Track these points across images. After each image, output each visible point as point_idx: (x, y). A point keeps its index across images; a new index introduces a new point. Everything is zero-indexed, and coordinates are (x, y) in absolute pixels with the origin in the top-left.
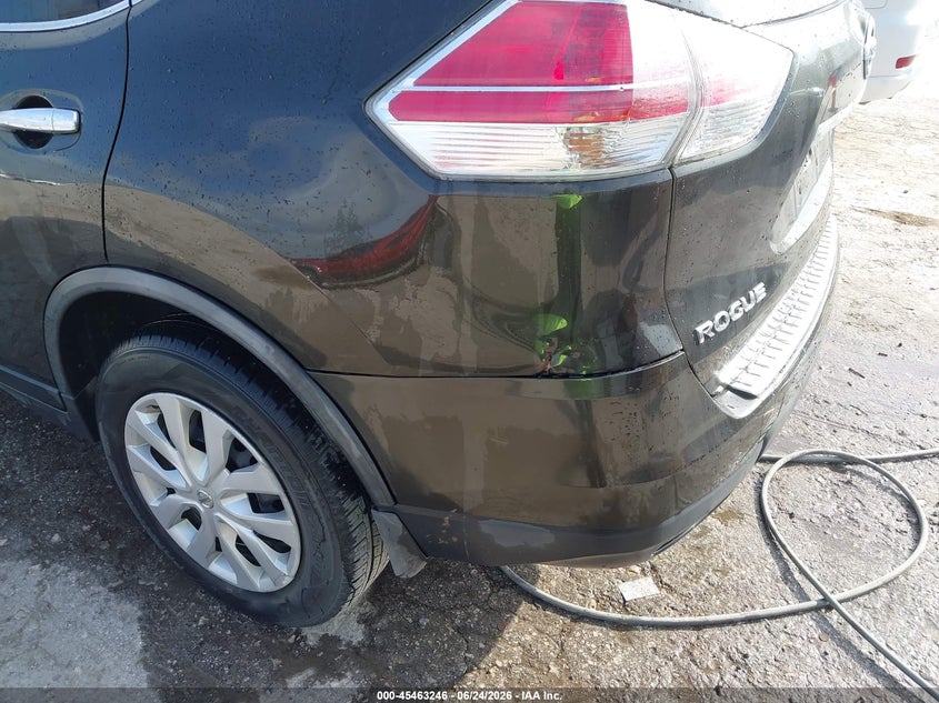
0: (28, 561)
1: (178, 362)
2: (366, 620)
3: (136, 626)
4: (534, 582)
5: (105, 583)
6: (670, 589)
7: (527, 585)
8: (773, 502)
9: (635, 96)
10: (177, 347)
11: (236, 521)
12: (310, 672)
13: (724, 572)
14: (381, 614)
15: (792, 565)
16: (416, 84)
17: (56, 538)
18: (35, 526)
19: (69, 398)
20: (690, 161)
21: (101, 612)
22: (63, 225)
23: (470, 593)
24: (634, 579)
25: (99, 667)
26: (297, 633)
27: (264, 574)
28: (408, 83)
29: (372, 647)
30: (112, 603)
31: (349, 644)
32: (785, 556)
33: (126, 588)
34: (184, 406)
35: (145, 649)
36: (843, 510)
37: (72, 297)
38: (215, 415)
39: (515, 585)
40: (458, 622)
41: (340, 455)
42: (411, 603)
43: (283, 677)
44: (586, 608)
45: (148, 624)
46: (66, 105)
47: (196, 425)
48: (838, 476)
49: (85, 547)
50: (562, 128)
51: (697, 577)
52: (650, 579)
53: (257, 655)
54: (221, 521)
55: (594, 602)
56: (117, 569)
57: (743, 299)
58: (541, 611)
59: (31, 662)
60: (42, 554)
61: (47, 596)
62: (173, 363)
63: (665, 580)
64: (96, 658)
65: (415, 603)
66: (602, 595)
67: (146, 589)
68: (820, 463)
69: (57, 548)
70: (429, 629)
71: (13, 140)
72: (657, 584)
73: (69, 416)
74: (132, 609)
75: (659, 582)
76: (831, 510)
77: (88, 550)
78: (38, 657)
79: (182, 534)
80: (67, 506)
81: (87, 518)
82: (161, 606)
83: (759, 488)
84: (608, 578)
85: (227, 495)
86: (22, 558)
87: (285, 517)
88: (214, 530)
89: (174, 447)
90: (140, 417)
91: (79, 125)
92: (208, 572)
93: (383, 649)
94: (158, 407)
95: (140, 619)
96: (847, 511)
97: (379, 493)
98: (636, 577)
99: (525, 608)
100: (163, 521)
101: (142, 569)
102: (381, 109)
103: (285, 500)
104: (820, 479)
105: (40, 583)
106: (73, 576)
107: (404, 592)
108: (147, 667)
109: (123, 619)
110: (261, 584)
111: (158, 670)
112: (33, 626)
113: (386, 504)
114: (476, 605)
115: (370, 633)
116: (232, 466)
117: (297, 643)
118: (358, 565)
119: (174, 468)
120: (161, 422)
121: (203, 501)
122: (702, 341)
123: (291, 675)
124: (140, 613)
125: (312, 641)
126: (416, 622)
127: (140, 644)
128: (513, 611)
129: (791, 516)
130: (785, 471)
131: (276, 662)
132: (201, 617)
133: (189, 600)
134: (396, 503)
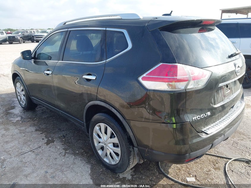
0: (72, 155)
1: (105, 117)
2: (132, 175)
3: (89, 169)
4: (168, 174)
5: (85, 161)
6: (198, 180)
7: (166, 174)
8: (229, 168)
9: (177, 79)
10: (105, 115)
11: (110, 149)
12: (120, 182)
13: (212, 180)
14: (135, 175)
15: (229, 181)
16: (146, 75)
17: (77, 152)
18: (74, 149)
19: (85, 124)
20: (189, 89)
21: (84, 166)
22: (91, 94)
23: (154, 174)
24: (190, 177)
25: (83, 174)
26: (118, 175)
27: (114, 161)
28: (144, 75)
29: (132, 180)
30: (86, 164)
31: (128, 179)
32: (228, 179)
33: (89, 162)
34: (105, 125)
35: (91, 173)
36: (246, 172)
37: (90, 105)
38: (109, 127)
39: (163, 174)
40: (150, 179)
41: (130, 137)
42: (141, 174)
43: (115, 182)
44: (178, 181)
45: (92, 169)
46: (95, 75)
47: (106, 129)
48: (247, 165)
49: (82, 154)
50: (167, 83)
51: (205, 180)
52: (194, 178)
53: (110, 178)
54: (108, 149)
55: (180, 180)
56: (87, 159)
57: (204, 114)
58: (168, 180)
59: (71, 171)
60: (75, 154)
61: (75, 161)
62: (104, 118)
63: (198, 179)
64: (82, 173)
65: (142, 174)
66: (182, 179)
67: (92, 163)
68: (243, 161)
69: (77, 154)
70: (144, 179)
71: (85, 80)
72: (195, 179)
73: (84, 128)
74: (89, 166)
75: (196, 179)
76: (243, 171)
77: (82, 155)
78: (72, 171)
79: (100, 152)
80: (80, 147)
81: (83, 149)
82: (94, 166)
83: (226, 164)
84: (185, 176)
85: (109, 143)
86: (71, 154)
87: (119, 148)
88: (106, 151)
89: (102, 133)
90: (97, 128)
91: (96, 78)
92: (104, 160)
93: (134, 181)
94: (100, 126)
95: (90, 168)
96: (247, 172)
97: (135, 144)
98: (191, 177)
99: (165, 178)
100: (97, 149)
101: (92, 159)
102: (140, 79)
103: (119, 144)
104: (242, 165)
105: (74, 159)
106: (79, 159)
107: (140, 172)
108: (91, 176)
109: (87, 167)
110: (113, 163)
111: (92, 177)
112: (72, 166)
113: (136, 146)
114: (155, 176)
115: (132, 178)
116: (111, 137)
117: (118, 177)
118: (131, 159)
119: (101, 138)
120: (100, 129)
121: (105, 144)
122: (194, 120)
123: (116, 182)
124: (90, 167)
125: (121, 177)
126: (142, 177)
127: (90, 172)
128: (162, 178)
129: (232, 171)
130: (234, 162)
131: (114, 179)
132: (101, 169)
133: (99, 166)
134: (138, 146)
